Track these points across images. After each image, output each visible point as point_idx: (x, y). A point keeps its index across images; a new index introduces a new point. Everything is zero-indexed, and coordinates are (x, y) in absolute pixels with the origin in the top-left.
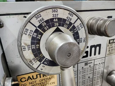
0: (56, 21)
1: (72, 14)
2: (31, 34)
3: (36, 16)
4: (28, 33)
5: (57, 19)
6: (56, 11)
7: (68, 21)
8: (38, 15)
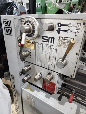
5: (29, 21)
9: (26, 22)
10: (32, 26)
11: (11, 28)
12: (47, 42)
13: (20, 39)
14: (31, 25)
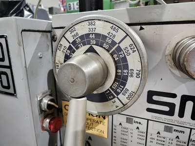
0: (93, 38)
1: (117, 28)
2: (64, 51)
3: (70, 30)
4: (62, 49)
5: (94, 35)
6: (93, 24)
7: (110, 38)
8: (72, 28)
9: (78, 40)
10: (112, 55)
11: (10, 67)
12: (171, 113)
13: (49, 106)
14: (108, 51)
